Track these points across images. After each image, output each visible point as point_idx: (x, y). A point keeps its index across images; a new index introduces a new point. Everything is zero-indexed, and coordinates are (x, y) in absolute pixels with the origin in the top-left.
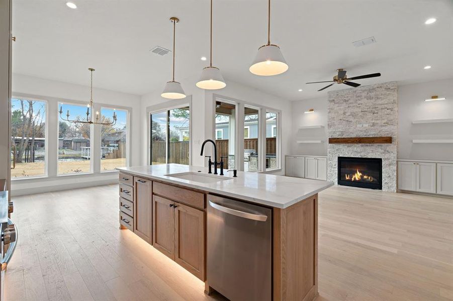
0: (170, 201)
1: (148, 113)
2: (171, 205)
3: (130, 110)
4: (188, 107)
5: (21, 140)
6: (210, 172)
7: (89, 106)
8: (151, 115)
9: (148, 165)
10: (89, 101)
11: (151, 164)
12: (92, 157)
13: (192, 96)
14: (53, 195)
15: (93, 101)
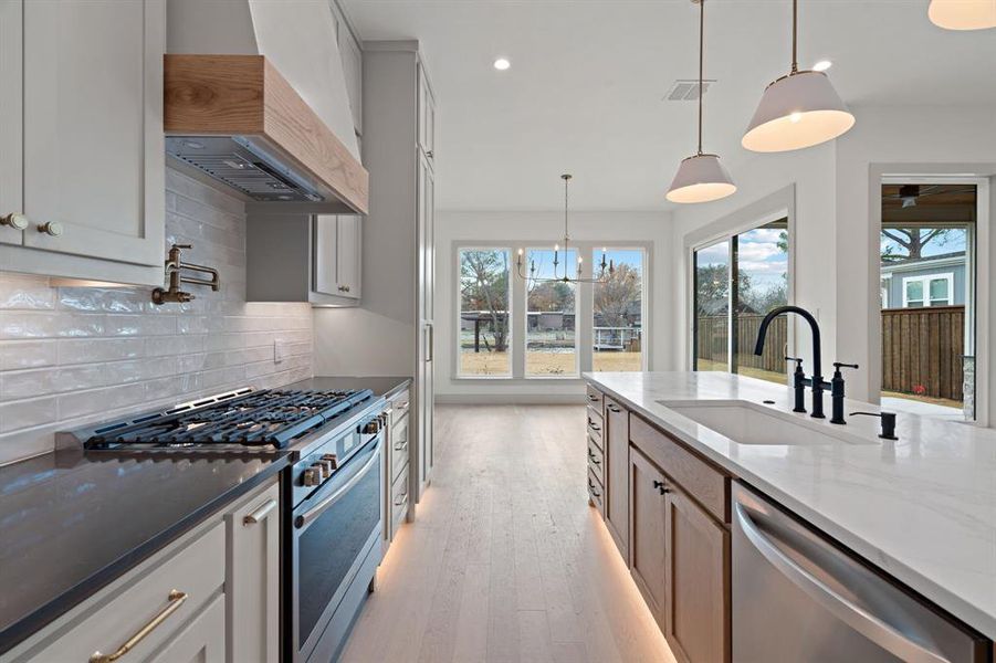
0: (657, 472)
1: (688, 248)
2: (656, 484)
3: (649, 246)
4: (785, 220)
5: (490, 315)
6: (799, 408)
7: (557, 248)
8: (695, 253)
9: (688, 369)
10: (563, 238)
11: (695, 369)
12: (578, 344)
13: (795, 185)
14: (516, 411)
15: (570, 238)
